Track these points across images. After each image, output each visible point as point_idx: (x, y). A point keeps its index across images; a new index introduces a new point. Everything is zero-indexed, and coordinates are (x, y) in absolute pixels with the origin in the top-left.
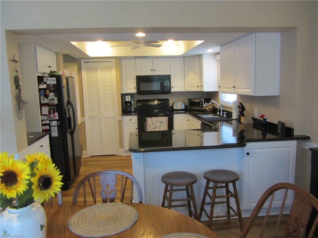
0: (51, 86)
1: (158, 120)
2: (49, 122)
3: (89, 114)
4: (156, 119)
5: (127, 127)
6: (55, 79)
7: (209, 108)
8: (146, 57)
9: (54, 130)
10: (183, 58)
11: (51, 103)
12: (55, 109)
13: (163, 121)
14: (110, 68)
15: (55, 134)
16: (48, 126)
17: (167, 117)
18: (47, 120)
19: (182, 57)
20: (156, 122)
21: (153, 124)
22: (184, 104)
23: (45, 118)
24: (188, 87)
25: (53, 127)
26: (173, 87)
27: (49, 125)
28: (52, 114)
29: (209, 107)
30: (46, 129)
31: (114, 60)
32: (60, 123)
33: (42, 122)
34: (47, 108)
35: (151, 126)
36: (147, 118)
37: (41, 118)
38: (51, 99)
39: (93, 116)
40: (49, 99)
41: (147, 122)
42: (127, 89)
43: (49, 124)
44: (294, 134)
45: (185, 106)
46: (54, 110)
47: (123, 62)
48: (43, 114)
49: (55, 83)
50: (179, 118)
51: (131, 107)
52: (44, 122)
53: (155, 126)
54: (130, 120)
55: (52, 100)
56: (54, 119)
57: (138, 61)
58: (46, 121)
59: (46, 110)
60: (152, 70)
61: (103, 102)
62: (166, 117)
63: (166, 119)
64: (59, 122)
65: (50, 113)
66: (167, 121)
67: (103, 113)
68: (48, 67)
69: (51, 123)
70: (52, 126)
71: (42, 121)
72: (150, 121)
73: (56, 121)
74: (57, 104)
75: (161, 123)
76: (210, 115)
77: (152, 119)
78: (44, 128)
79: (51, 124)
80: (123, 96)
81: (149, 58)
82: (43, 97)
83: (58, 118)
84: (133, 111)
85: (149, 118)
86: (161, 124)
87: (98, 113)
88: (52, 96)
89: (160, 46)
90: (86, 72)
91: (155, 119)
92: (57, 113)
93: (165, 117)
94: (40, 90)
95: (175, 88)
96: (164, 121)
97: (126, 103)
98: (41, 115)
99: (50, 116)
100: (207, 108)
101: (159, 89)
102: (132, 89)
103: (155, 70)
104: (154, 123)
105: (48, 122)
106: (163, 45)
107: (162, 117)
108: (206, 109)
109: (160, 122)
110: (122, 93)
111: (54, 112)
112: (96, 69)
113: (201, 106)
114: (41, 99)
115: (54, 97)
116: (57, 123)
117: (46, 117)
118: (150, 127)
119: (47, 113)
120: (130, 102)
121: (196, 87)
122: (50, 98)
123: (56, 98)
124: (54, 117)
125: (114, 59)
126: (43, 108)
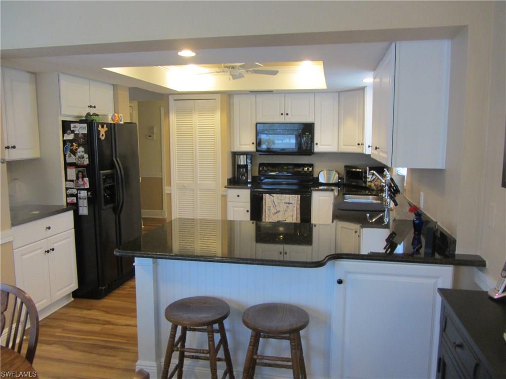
0: (80, 136)
1: (283, 200)
2: (76, 192)
3: (177, 182)
4: (280, 198)
5: (234, 207)
6: (85, 125)
7: (375, 185)
8: (270, 92)
9: (83, 204)
10: (337, 94)
11: (79, 162)
12: (84, 172)
13: (290, 202)
14: (213, 110)
15: (84, 210)
16: (75, 198)
17: (299, 196)
18: (73, 188)
19: (337, 92)
20: (279, 203)
21: (275, 206)
22: (339, 174)
23: (71, 185)
24: (344, 145)
25: (82, 200)
26: (317, 144)
27: (76, 196)
28: (80, 180)
29: (376, 183)
30: (72, 202)
31: (218, 97)
32: (91, 195)
33: (67, 192)
34: (74, 169)
35: (271, 208)
36: (264, 195)
37: (66, 185)
38: (79, 157)
39: (184, 186)
40: (77, 156)
41: (264, 201)
42: (240, 145)
43: (77, 194)
44: (456, 252)
45: (339, 178)
46: (84, 174)
47: (236, 99)
48: (68, 179)
49: (86, 132)
50: (321, 198)
51: (246, 174)
52: (70, 191)
53: (278, 210)
54: (238, 196)
55: (81, 158)
56: (82, 187)
57: (261, 98)
58: (73, 190)
59: (72, 173)
60: (282, 114)
61: (199, 164)
62: (296, 196)
63: (296, 199)
64: (89, 193)
65: (78, 178)
66: (299, 202)
67: (199, 182)
68: (89, 107)
69: (80, 193)
70: (80, 199)
71: (67, 189)
72: (270, 200)
73: (86, 192)
74: (88, 164)
75: (288, 205)
76: (371, 197)
77: (273, 197)
78: (70, 200)
79: (79, 195)
80: (235, 155)
81: (276, 93)
82: (69, 152)
83: (88, 187)
84: (249, 180)
85: (267, 195)
86: (288, 207)
87: (191, 182)
88: (81, 153)
89: (275, 73)
90: (177, 116)
91: (278, 198)
92: (87, 179)
93: (295, 194)
94: (65, 142)
95: (321, 145)
96: (293, 202)
97: (240, 167)
98: (66, 180)
99: (77, 182)
100: (373, 185)
101: (294, 147)
102: (249, 145)
103: (287, 114)
104: (276, 204)
105: (74, 191)
106: (279, 72)
107: (290, 195)
108: (370, 186)
109: (286, 203)
110: (232, 151)
111: (83, 177)
112: (189, 111)
113: (363, 179)
114: (67, 156)
115: (83, 154)
116: (88, 195)
117: (72, 183)
118: (269, 210)
119: (74, 178)
120: (246, 166)
121: (355, 145)
122: (79, 154)
123: (86, 156)
124: (84, 185)
125: (219, 95)
126: (69, 170)
